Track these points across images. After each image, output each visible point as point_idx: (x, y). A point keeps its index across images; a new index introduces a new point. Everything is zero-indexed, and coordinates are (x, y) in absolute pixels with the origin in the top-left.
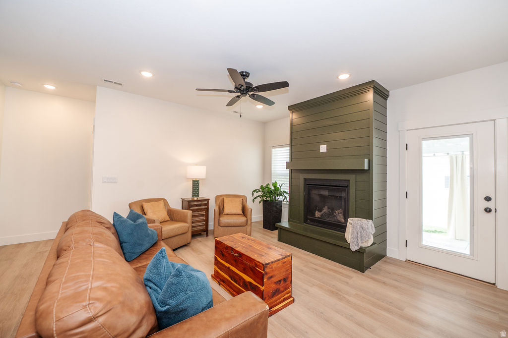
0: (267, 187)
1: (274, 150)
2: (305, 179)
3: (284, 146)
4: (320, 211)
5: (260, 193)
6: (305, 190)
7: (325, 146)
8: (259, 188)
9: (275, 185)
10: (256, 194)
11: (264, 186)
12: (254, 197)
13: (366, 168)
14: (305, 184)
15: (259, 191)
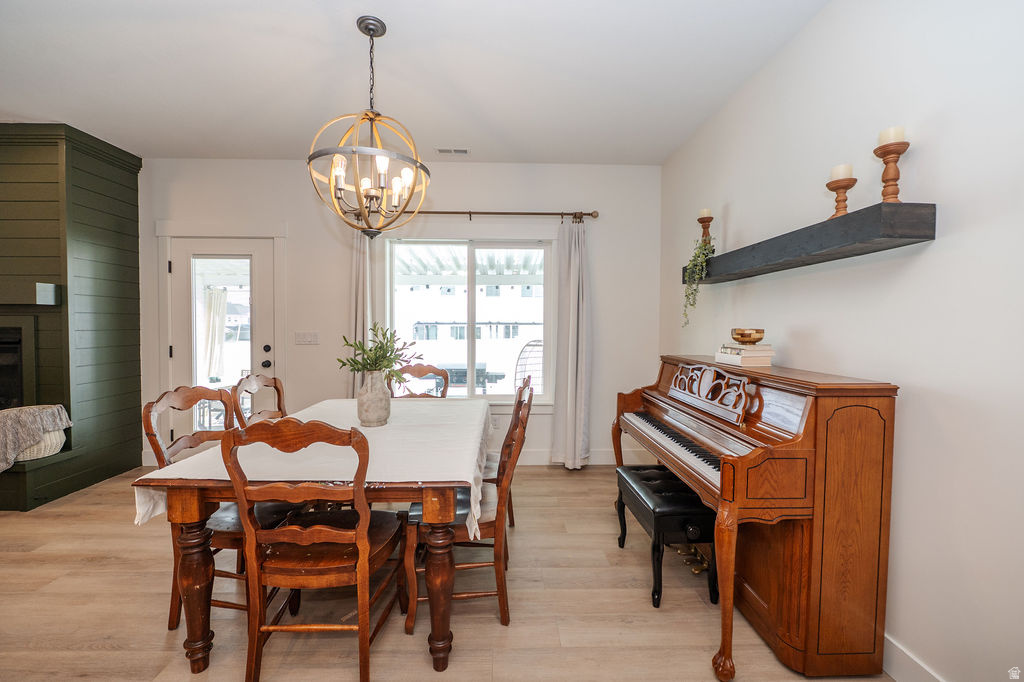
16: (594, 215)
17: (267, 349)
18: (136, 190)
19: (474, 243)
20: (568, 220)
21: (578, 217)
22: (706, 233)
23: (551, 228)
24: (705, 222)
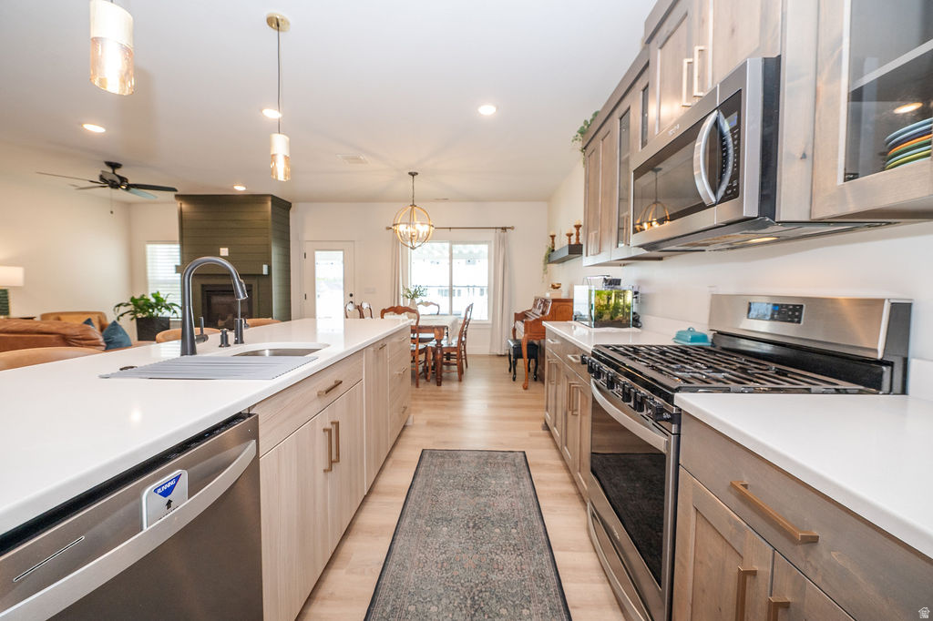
0: (142, 298)
1: (150, 247)
2: (203, 286)
3: (171, 242)
4: (223, 319)
5: (129, 308)
6: (203, 299)
7: (226, 249)
8: (127, 300)
9: (156, 296)
10: (123, 310)
11: (137, 297)
12: (118, 314)
13: (265, 272)
14: (202, 290)
15: (128, 305)
16: (512, 228)
17: (351, 295)
18: (289, 219)
19: (453, 242)
20: (500, 230)
21: (504, 229)
22: (553, 242)
23: (491, 235)
24: (553, 237)
